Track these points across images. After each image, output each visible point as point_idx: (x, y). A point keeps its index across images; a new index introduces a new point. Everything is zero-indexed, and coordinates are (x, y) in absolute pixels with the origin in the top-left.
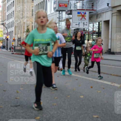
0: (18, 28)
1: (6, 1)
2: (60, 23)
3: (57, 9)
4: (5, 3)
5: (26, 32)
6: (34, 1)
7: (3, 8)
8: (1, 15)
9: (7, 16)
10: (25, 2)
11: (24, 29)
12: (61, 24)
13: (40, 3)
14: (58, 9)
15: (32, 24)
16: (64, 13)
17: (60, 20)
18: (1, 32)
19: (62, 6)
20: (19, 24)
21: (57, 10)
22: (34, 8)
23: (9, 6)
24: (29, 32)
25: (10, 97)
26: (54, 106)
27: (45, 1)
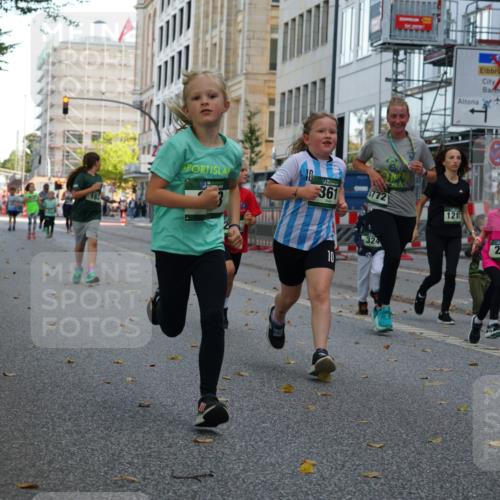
1: (157, 3)
3: (385, 37)
4: (150, 9)
5: (242, 142)
6: (282, 4)
7: (141, 32)
9: (160, 67)
10: (242, 8)
11: (234, 128)
13: (309, 11)
14: (389, 41)
15: (272, 109)
16: (417, 58)
17: (400, 89)
18: (132, 142)
19: (407, 26)
21: (384, 44)
22: (279, 36)
23: (168, 22)
24: (254, 143)
25: (167, 434)
26: (368, 483)
27: (332, 2)
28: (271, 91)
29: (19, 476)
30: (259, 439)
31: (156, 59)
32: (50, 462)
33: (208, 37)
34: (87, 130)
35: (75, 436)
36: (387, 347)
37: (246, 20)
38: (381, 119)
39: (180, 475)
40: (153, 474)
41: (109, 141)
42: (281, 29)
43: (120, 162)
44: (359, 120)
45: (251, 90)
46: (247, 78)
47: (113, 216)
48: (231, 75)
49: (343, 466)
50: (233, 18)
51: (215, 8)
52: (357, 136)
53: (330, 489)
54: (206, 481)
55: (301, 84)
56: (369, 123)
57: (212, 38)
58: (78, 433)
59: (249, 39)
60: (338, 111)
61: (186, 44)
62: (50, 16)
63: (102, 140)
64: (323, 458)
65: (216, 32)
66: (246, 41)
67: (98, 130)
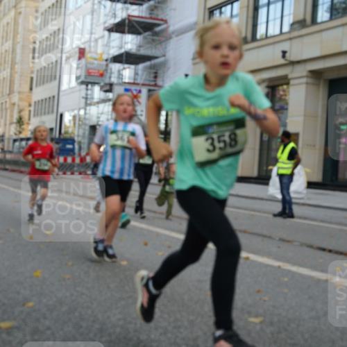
2: (88, 108)
3: (82, 79)
5: (16, 123)
10: (17, 62)
11: (12, 116)
12: (90, 110)
13: (49, 65)
15: (30, 109)
17: (88, 102)
19: (92, 74)
20: (3, 106)
21: (82, 81)
22: (34, 76)
24: (21, 124)
27: (59, 62)
28: (30, 100)
37: (19, 67)
38: (79, 115)
42: (35, 73)
44: (70, 115)
45: (21, 99)
46: (19, 94)
48: (12, 92)
50: (13, 66)
51: (5, 61)
52: (69, 122)
55: (43, 98)
56: (74, 117)
57: (3, 75)
59: (20, 76)
60: (60, 111)
65: (5, 72)
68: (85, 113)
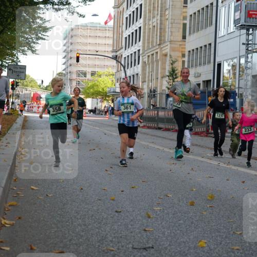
0: (149, 67)
1: (125, 5)
2: (250, 56)
3: (242, 22)
4: (121, 9)
5: (168, 76)
6: (189, 5)
7: (116, 20)
8: (112, 36)
9: (126, 38)
10: (168, 7)
11: (164, 69)
12: (252, 57)
13: (203, 9)
14: (244, 24)
15: (184, 59)
17: (250, 49)
18: (111, 77)
19: (254, 16)
20: (153, 58)
21: (241, 25)
22: (187, 22)
23: (130, 15)
24: (175, 77)
25: (130, 227)
26: (234, 252)
27: (215, 4)
28: (183, 50)
29: (54, 247)
30: (177, 229)
31: (124, 34)
32: (71, 240)
33: (151, 23)
34: (89, 70)
35: (83, 227)
36: (243, 182)
37: (170, 14)
38: (240, 64)
39: (137, 247)
40: (123, 247)
41: (100, 76)
42: (188, 18)
43: (105, 87)
44: (229, 65)
45: (173, 49)
46: (170, 44)
47: (102, 114)
48: (162, 42)
49: (221, 243)
50: (163, 13)
51: (154, 7)
52: (228, 73)
53: (214, 255)
54: (150, 251)
55: (198, 47)
56: (233, 66)
57: (153, 23)
58: (85, 225)
59: (172, 23)
60: (218, 60)
61: (139, 26)
62: (70, 12)
63: (96, 75)
64: (210, 239)
65: (155, 20)
66: (170, 24)
67: (94, 70)
68: (246, 62)
